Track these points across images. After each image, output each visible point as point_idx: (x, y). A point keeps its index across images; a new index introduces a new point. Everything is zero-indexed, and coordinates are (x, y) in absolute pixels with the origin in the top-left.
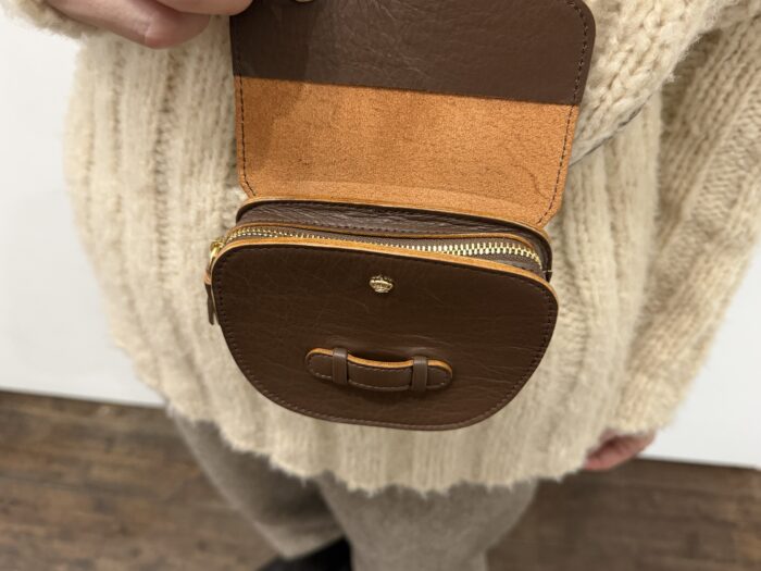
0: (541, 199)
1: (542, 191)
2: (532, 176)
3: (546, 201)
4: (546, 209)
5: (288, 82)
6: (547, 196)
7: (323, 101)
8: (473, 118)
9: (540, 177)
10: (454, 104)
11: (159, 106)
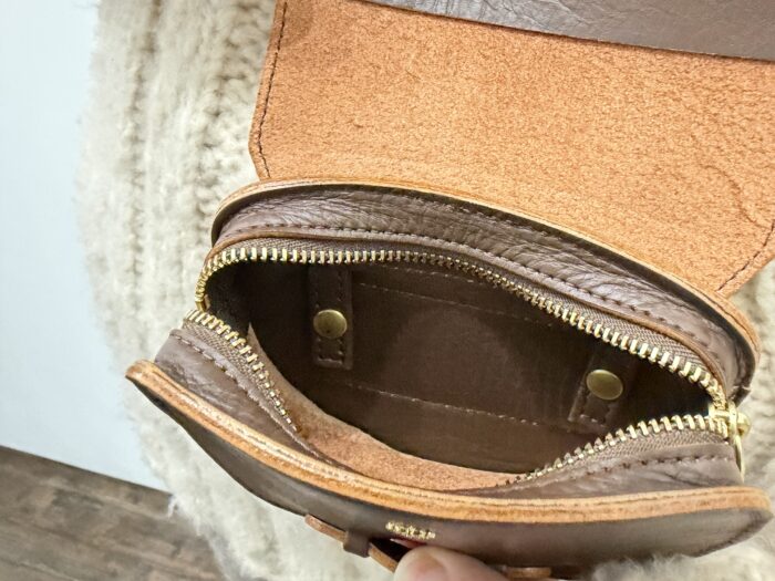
0: (748, 228)
1: (751, 215)
2: (735, 186)
3: (759, 231)
4: (758, 247)
5: (358, 5)
6: (761, 221)
7: (405, 38)
8: (641, 86)
9: (749, 190)
10: (610, 61)
11: (142, 42)
